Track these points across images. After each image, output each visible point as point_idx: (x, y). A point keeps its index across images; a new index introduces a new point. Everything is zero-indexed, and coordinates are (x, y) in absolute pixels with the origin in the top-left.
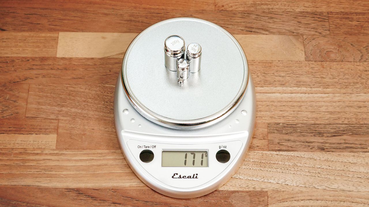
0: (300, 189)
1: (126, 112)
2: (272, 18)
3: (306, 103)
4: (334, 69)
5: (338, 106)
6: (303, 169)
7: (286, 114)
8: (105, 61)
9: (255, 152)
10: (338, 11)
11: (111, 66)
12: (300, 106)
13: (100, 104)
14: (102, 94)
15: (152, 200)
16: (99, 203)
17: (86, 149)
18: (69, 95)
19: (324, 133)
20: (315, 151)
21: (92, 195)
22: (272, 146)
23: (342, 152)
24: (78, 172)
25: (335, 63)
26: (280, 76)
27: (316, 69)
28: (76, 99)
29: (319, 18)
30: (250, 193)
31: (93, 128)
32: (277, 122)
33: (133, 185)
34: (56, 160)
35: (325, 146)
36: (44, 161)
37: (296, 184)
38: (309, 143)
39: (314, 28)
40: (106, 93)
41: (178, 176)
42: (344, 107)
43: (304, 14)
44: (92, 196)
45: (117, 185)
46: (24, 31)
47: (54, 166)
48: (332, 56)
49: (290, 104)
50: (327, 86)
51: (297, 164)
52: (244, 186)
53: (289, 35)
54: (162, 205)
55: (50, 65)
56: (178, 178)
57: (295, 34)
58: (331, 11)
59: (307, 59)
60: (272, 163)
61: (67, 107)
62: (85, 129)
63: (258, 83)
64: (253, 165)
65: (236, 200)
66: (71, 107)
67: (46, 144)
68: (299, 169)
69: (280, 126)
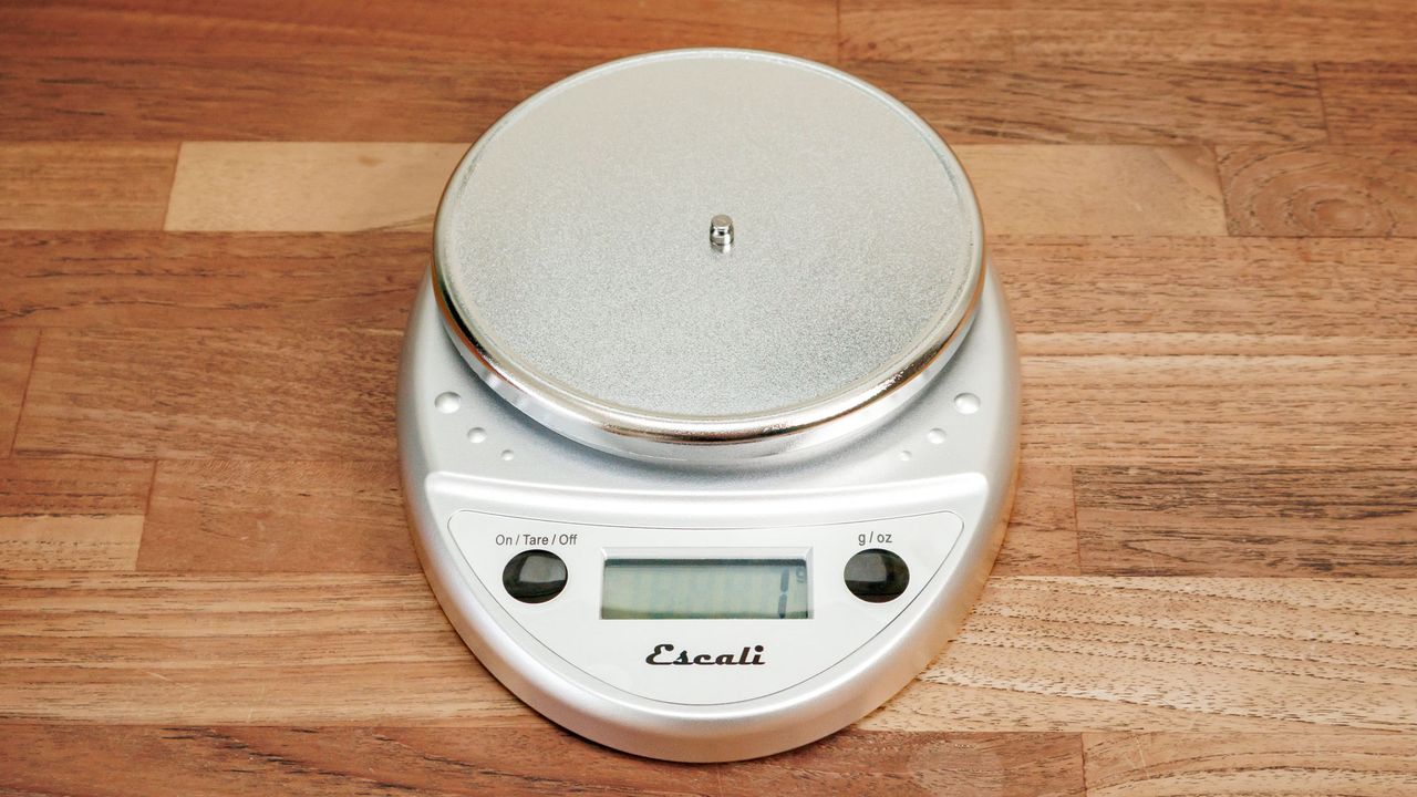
0: (1227, 725)
1: (450, 406)
2: (1077, 86)
3: (1238, 392)
4: (1354, 266)
5: (1382, 403)
6: (1237, 643)
7: (1154, 432)
8: (367, 245)
9: (1020, 578)
10: (1355, 60)
11: (394, 261)
12: (1214, 403)
13: (338, 400)
14: (349, 362)
15: (559, 771)
16: (315, 783)
17: (269, 572)
18: (210, 366)
19: (1323, 504)
20: (1289, 573)
21: (284, 751)
22: (1098, 554)
23: (1410, 577)
25: (1356, 244)
26: (1122, 293)
27: (1276, 264)
28: (236, 384)
29: (1278, 84)
30: (1003, 742)
31: (303, 491)
32: (1113, 462)
33: (473, 714)
34: (133, 615)
35: (1334, 555)
36: (81, 620)
37: (1210, 704)
38: (1259, 542)
39: (1258, 120)
40: (368, 357)
41: (674, 655)
42: (1409, 405)
43: (1212, 72)
44: (287, 755)
45: (401, 713)
46: (34, 139)
47: (123, 640)
48: (1344, 216)
49: (1171, 394)
50: (1332, 328)
51: (1209, 624)
52: (974, 713)
53: (1155, 145)
54: (601, 791)
55: (135, 259)
56: (676, 663)
57: (1179, 141)
58: (1330, 59)
59: (1235, 228)
60: (1100, 621)
61: (196, 413)
62: (270, 493)
63: (1028, 317)
64: (1011, 629)
65: (939, 770)
66: (216, 414)
67: (95, 553)
68: (1218, 644)
69: (1127, 480)
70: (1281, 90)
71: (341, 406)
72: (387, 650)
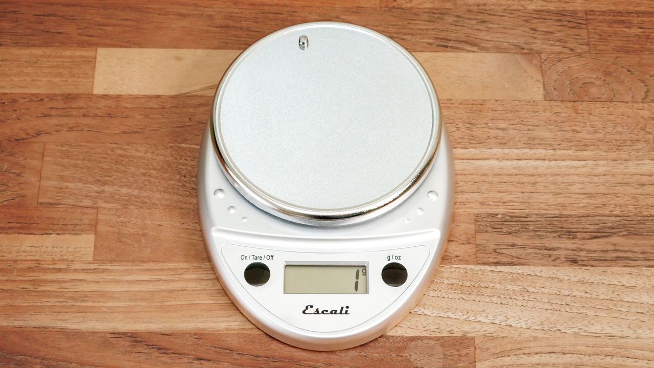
0: (533, 334)
1: (220, 195)
2: (484, 22)
3: (544, 178)
4: (597, 116)
5: (603, 184)
6: (538, 296)
7: (509, 197)
8: (180, 101)
9: (452, 266)
10: (603, 10)
11: (191, 110)
12: (534, 183)
13: (171, 179)
14: (175, 161)
15: (267, 353)
16: (171, 358)
17: (147, 262)
18: (117, 163)
19: (576, 232)
20: (560, 265)
21: (158, 343)
22: (484, 255)
23: (609, 266)
25: (598, 105)
26: (498, 129)
27: (563, 115)
28: (128, 171)
29: (570, 22)
30: (443, 341)
31: (159, 224)
32: (492, 211)
33: (233, 327)
34: (93, 281)
35: (579, 256)
36: (72, 284)
37: (526, 324)
38: (549, 250)
39: (560, 41)
40: (183, 159)
41: (313, 310)
42: (614, 185)
43: (542, 15)
44: (159, 345)
45: (204, 327)
46: (33, 46)
47: (90, 293)
48: (594, 91)
49: (517, 179)
50: (584, 147)
51: (528, 288)
52: (432, 328)
53: (516, 53)
54: (284, 362)
55: (81, 108)
56: (314, 313)
57: (526, 51)
58: (592, 9)
59: (548, 97)
60: (484, 286)
61: (113, 186)
62: (146, 224)
63: (459, 140)
64: (448, 290)
65: (418, 353)
66: (121, 186)
67: (76, 252)
68: (531, 297)
69: (496, 220)
70: (570, 25)
71: (172, 182)
72: (197, 298)
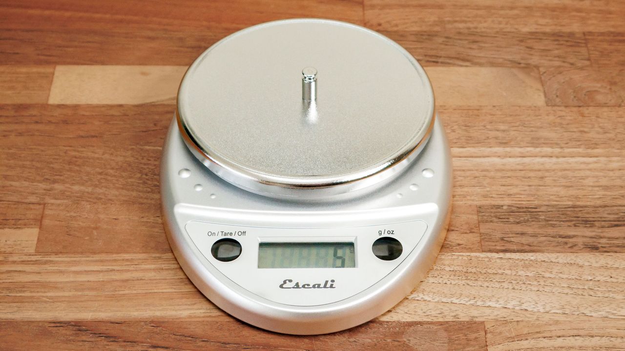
0: (553, 317)
1: (185, 175)
2: (475, 42)
3: (553, 173)
4: (605, 119)
5: (620, 177)
6: (556, 282)
7: (514, 190)
8: (143, 110)
9: (453, 254)
10: (602, 31)
11: (157, 117)
12: (542, 178)
13: (131, 177)
14: (136, 161)
15: (238, 340)
16: (122, 346)
17: (99, 253)
18: (70, 163)
19: (594, 221)
20: (579, 251)
21: (107, 332)
22: (490, 243)
24: (80, 293)
25: (605, 109)
26: (498, 130)
27: (569, 118)
28: (82, 170)
29: (567, 41)
30: (448, 325)
31: (115, 217)
32: (496, 203)
33: (197, 315)
34: (33, 272)
35: (599, 243)
36: (9, 275)
37: (544, 308)
38: (564, 237)
39: (559, 57)
40: (145, 159)
41: (293, 284)
43: (536, 36)
44: (108, 334)
45: (163, 315)
47: (29, 284)
48: (600, 98)
49: (522, 174)
50: (595, 145)
51: (543, 273)
52: (433, 313)
53: (511, 67)
54: (258, 348)
55: (34, 116)
56: (293, 288)
57: (522, 65)
58: (591, 31)
59: (549, 103)
60: (492, 273)
61: (64, 183)
62: (99, 218)
63: (455, 141)
64: (450, 276)
65: (418, 338)
66: (72, 184)
67: (16, 245)
68: (547, 282)
69: (502, 211)
70: (569, 44)
71: (132, 180)
72: (156, 287)
